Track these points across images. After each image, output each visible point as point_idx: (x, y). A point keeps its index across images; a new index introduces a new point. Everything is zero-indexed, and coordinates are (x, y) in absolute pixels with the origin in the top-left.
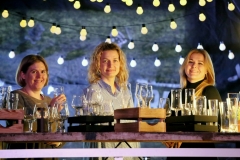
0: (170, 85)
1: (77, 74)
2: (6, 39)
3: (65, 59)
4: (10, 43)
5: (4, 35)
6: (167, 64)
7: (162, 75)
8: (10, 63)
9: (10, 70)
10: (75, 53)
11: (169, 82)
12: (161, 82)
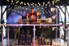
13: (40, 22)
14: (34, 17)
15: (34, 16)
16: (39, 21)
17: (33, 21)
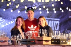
0: (51, 19)
1: (24, 15)
2: (2, 5)
3: (20, 11)
4: (4, 6)
5: (2, 4)
6: (51, 12)
7: (49, 16)
8: (4, 12)
9: (4, 14)
10: (23, 9)
11: (51, 18)
12: (49, 18)
13: (50, 43)
14: (36, 30)
15: (36, 27)
16: (47, 41)
17: (34, 40)
